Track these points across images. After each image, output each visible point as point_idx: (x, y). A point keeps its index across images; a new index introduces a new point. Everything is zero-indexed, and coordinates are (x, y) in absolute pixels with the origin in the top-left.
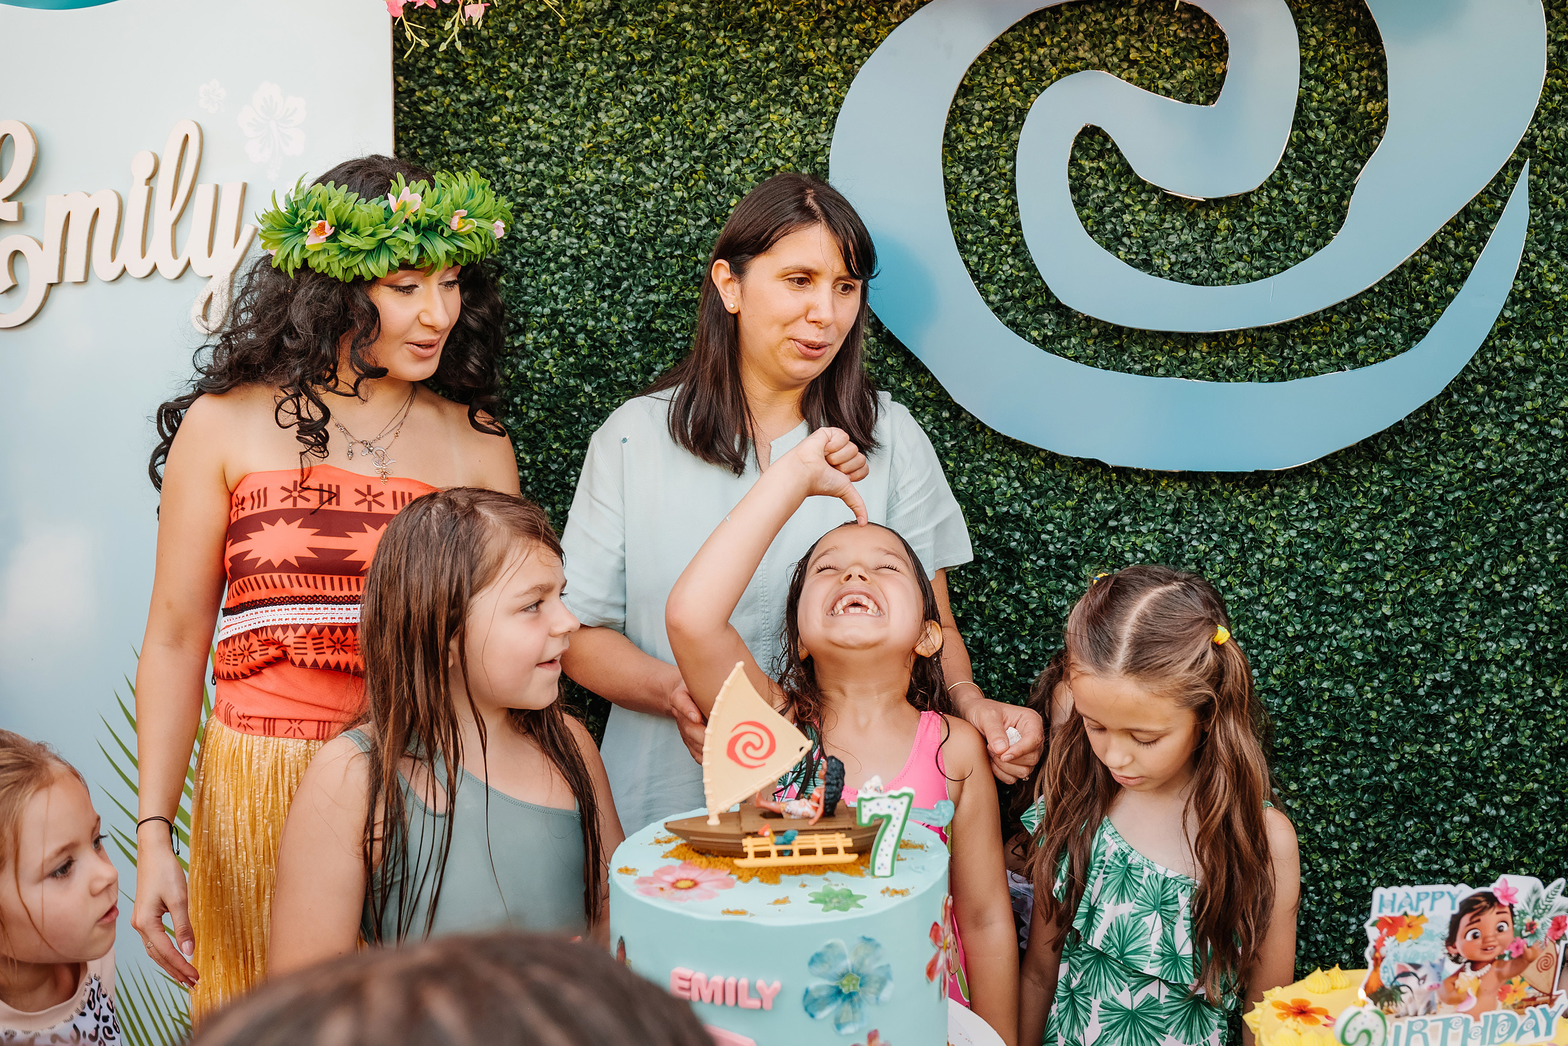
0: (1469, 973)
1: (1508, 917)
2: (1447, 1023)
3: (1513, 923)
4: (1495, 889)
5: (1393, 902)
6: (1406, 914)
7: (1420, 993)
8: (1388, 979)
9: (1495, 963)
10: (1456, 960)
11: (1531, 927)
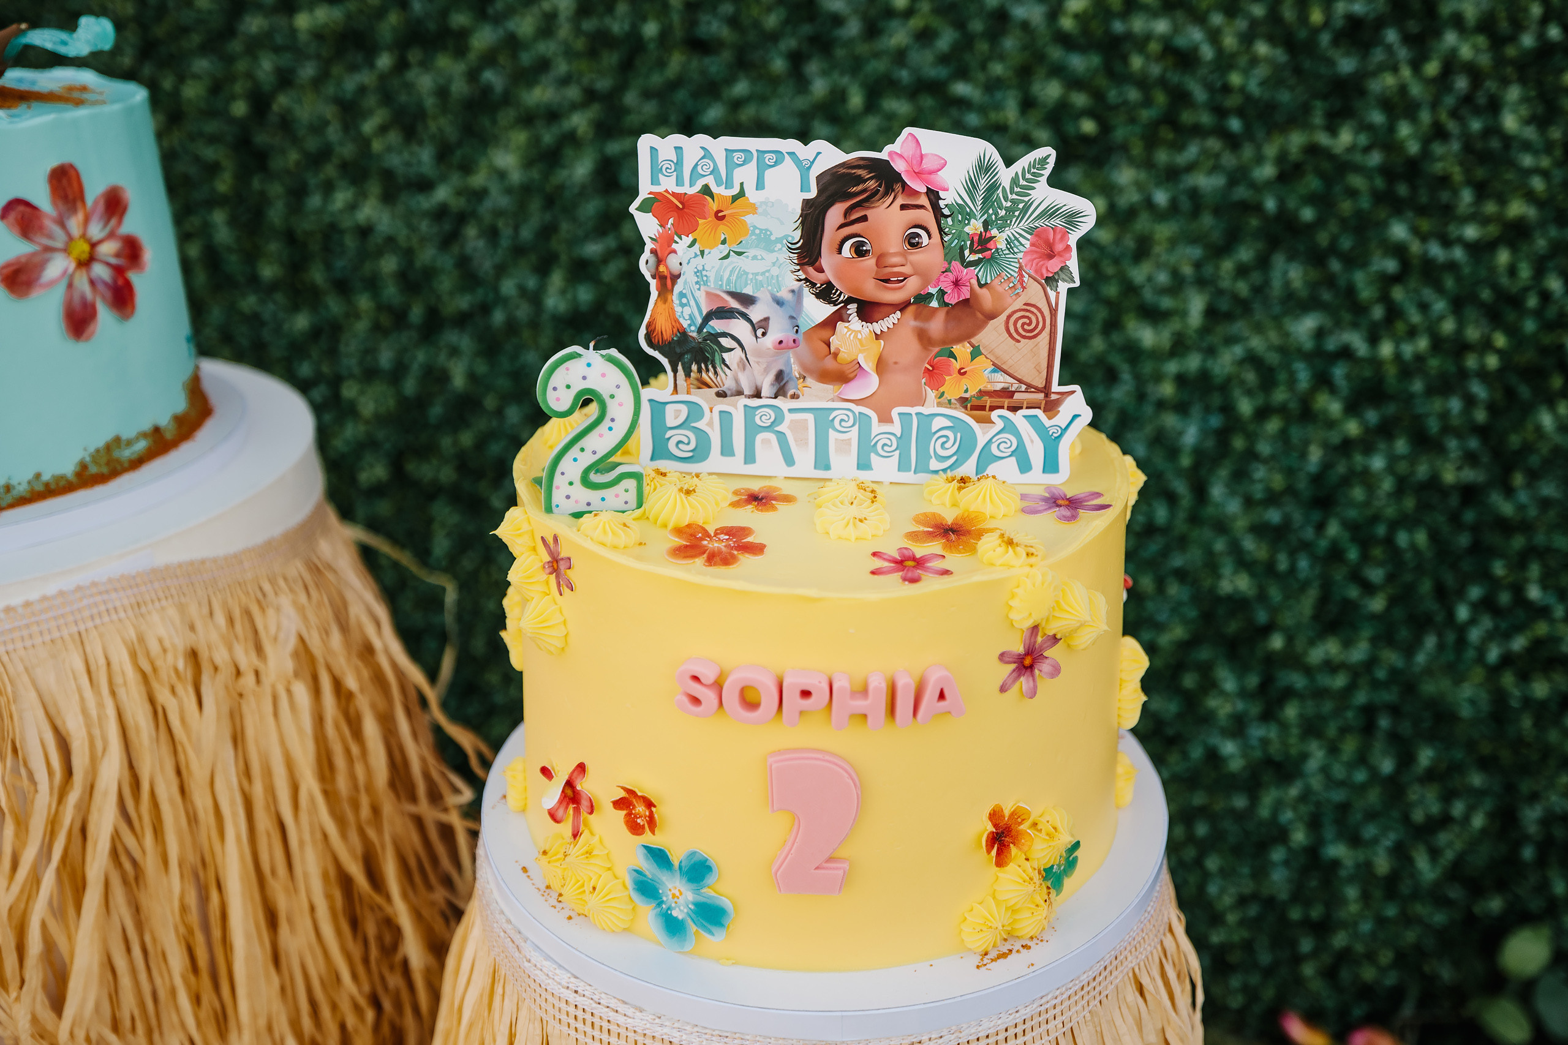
0: (855, 323)
1: (927, 217)
2: (823, 419)
3: (941, 230)
4: (891, 154)
5: (679, 164)
6: (706, 190)
7: (759, 353)
8: (691, 317)
9: (911, 309)
10: (825, 293)
11: (983, 243)
